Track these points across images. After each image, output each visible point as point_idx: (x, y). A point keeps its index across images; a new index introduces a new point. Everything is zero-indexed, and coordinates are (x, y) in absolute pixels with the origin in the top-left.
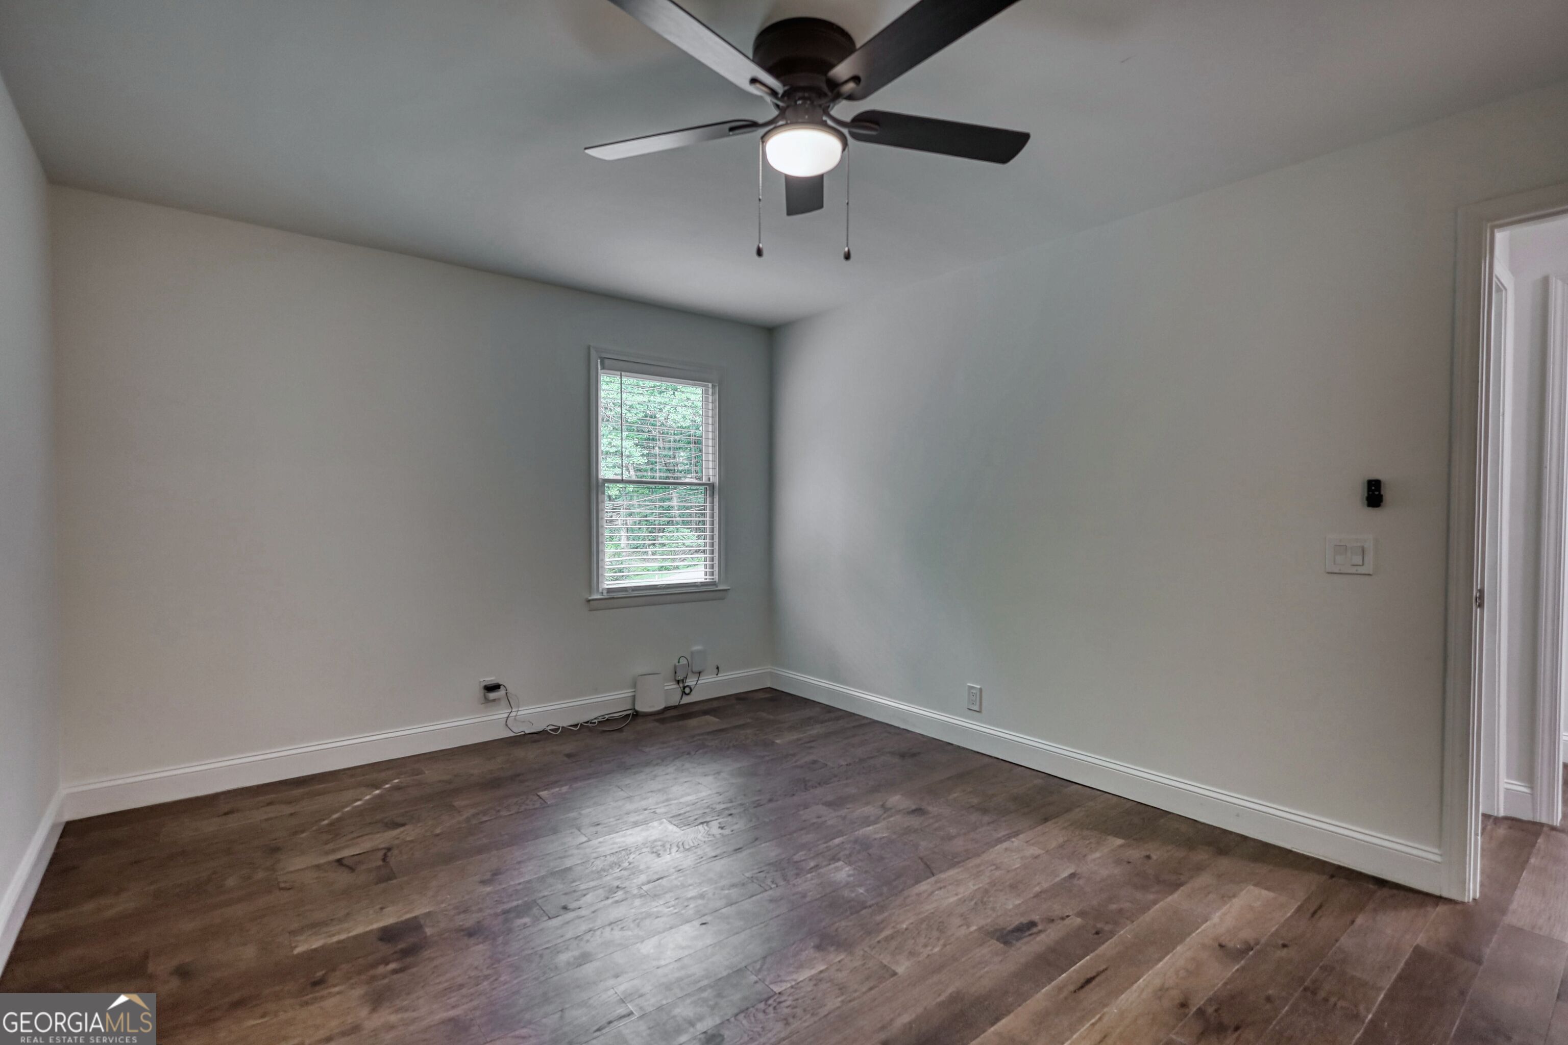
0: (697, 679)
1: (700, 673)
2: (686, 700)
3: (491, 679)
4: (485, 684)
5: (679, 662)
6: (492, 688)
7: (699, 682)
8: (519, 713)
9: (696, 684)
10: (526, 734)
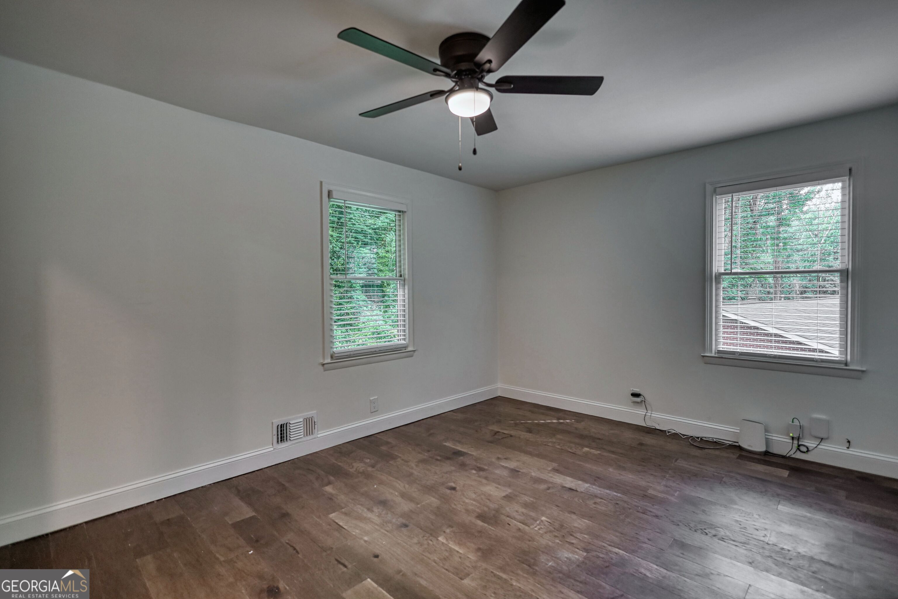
0: (818, 443)
1: (822, 439)
2: (799, 456)
3: (637, 390)
4: (632, 392)
5: (793, 422)
6: (635, 395)
7: (819, 447)
8: (652, 415)
9: (816, 447)
10: (656, 429)
